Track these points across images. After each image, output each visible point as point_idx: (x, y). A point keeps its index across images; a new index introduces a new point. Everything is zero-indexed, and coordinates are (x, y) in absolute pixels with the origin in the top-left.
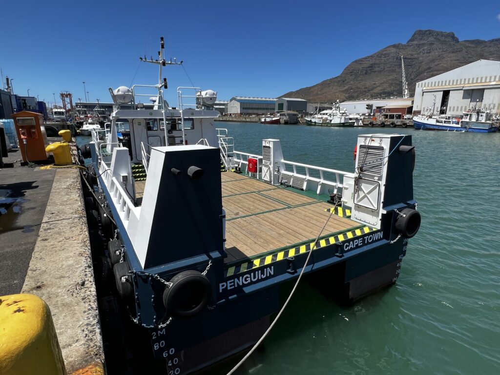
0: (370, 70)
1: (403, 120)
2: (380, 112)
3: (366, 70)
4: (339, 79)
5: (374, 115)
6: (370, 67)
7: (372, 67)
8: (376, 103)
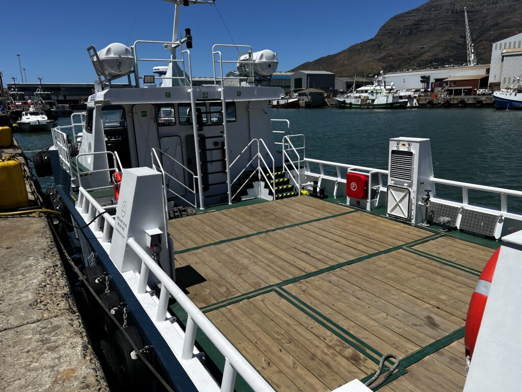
0: (415, 29)
1: (476, 96)
2: (441, 85)
3: (410, 29)
4: (373, 43)
5: (432, 91)
6: (416, 25)
7: (418, 24)
8: (435, 74)
